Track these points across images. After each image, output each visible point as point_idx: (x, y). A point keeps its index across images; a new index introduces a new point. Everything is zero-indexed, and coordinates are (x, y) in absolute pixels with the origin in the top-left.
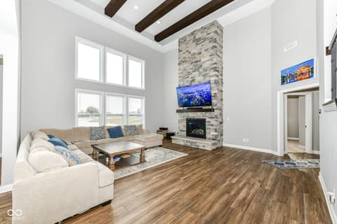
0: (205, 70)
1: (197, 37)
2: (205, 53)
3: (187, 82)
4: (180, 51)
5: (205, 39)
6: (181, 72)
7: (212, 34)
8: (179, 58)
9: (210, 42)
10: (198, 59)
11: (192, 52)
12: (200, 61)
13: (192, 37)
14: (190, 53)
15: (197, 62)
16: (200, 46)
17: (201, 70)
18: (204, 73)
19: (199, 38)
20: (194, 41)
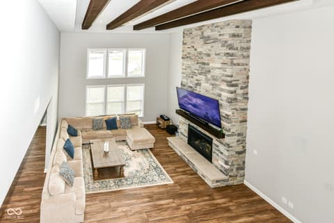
0: (215, 79)
1: (206, 34)
2: (216, 57)
3: (191, 81)
4: (184, 44)
5: (216, 40)
6: (184, 67)
7: (226, 37)
8: (183, 51)
9: (223, 46)
10: (206, 62)
11: (199, 50)
12: (208, 64)
13: (199, 32)
14: (196, 50)
15: (204, 64)
16: (209, 46)
17: (209, 76)
18: (212, 82)
19: (208, 37)
20: (201, 38)
